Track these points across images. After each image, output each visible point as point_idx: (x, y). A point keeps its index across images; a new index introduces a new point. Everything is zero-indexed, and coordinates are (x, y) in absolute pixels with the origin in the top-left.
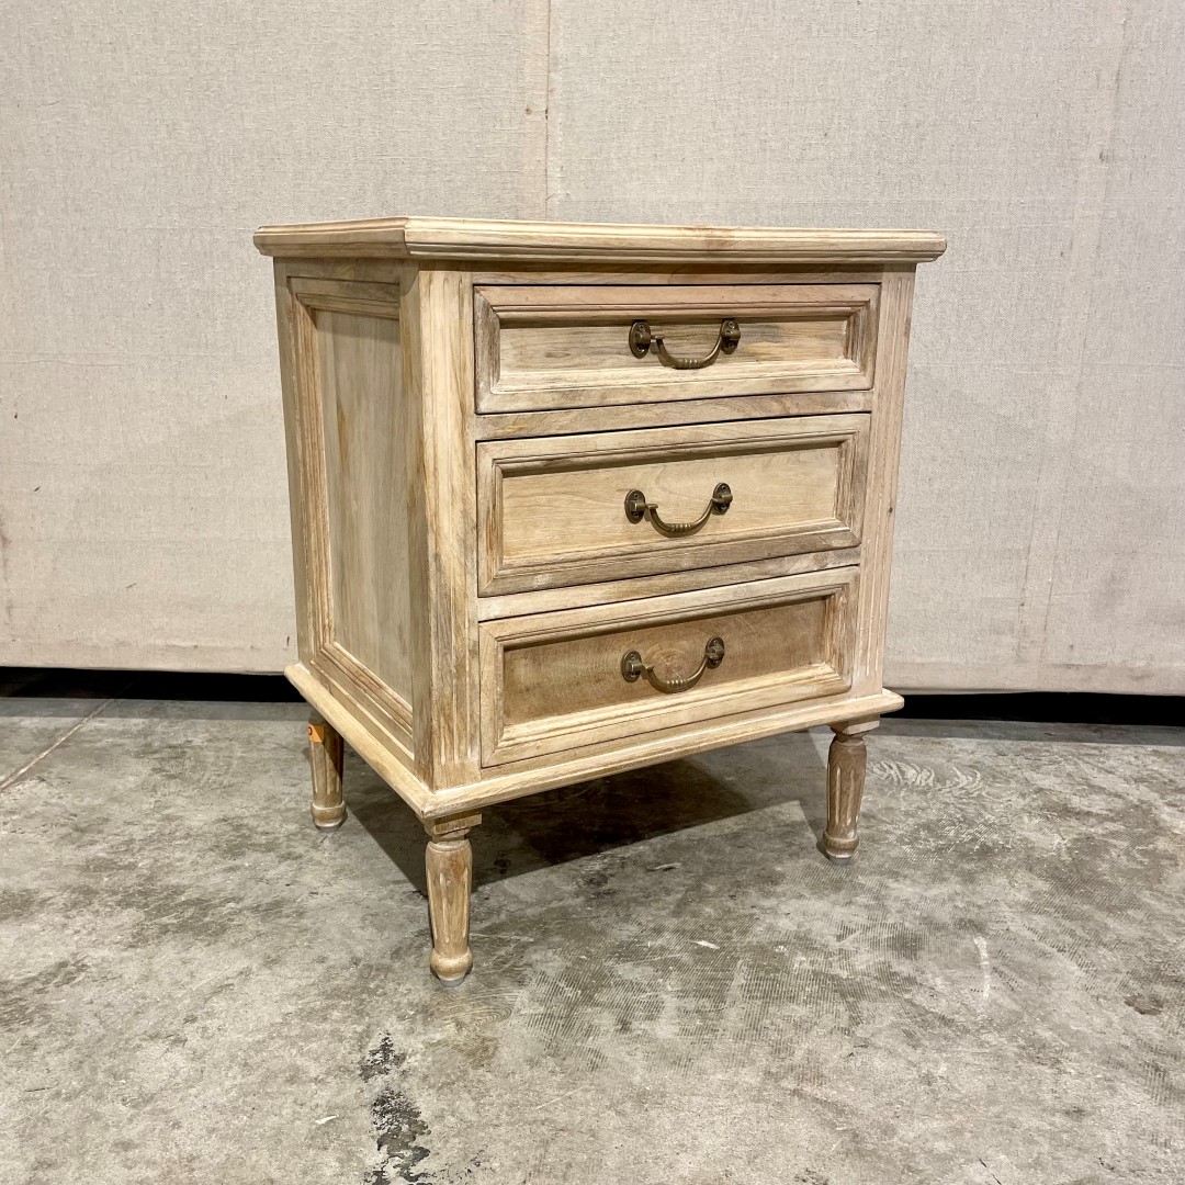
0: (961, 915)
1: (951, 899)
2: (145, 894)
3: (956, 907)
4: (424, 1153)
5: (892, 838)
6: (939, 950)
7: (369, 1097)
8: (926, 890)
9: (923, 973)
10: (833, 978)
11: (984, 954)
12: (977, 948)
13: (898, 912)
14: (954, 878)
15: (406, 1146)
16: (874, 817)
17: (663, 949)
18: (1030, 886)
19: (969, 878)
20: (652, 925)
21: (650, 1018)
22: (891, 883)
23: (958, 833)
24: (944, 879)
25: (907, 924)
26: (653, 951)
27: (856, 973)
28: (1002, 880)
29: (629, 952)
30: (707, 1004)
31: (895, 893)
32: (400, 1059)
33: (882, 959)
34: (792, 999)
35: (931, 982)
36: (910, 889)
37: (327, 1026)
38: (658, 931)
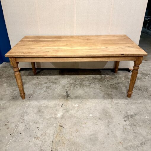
4: (68, 93)
7: (66, 91)
17: (78, 84)
18: (97, 80)
19: (94, 80)
21: (78, 88)
33: (89, 84)
34: (84, 86)
35: (91, 86)
36: (91, 81)
37: (63, 88)
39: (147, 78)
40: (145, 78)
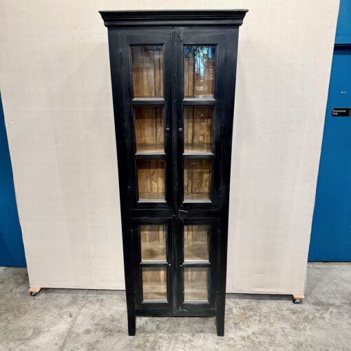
39: (327, 316)
40: (323, 318)
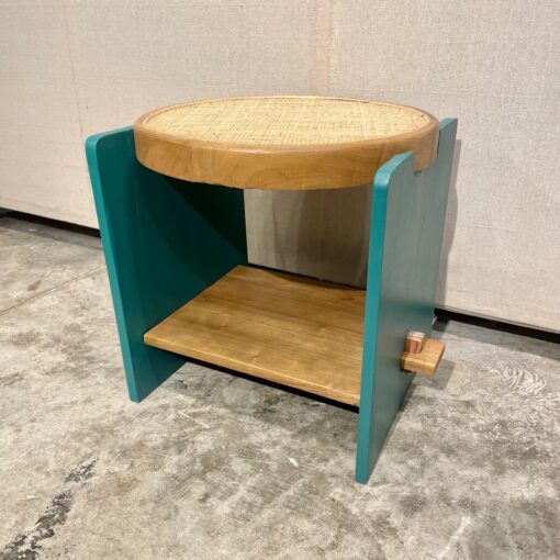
0: (470, 495)
1: (474, 482)
2: (76, 347)
3: (472, 488)
4: (51, 534)
5: (472, 424)
6: (431, 517)
7: (59, 492)
8: (461, 470)
9: (406, 529)
10: (346, 511)
11: (460, 531)
12: (459, 525)
13: (429, 479)
14: (489, 467)
15: (48, 527)
16: (473, 406)
17: (268, 456)
18: (541, 490)
19: (500, 470)
20: (275, 439)
21: (222, 498)
22: (442, 457)
23: (523, 434)
24: (481, 466)
25: (427, 491)
26: (262, 456)
27: (362, 513)
28: (523, 479)
29: (248, 453)
30: (260, 500)
31: (438, 465)
32: (90, 475)
33: (388, 509)
34: (309, 516)
35: (405, 538)
36: (451, 466)
37: (78, 445)
38: (275, 443)
